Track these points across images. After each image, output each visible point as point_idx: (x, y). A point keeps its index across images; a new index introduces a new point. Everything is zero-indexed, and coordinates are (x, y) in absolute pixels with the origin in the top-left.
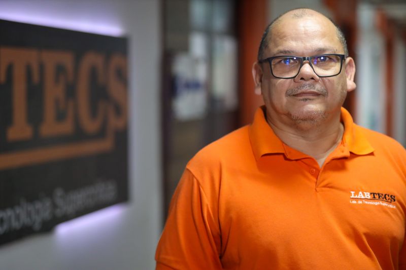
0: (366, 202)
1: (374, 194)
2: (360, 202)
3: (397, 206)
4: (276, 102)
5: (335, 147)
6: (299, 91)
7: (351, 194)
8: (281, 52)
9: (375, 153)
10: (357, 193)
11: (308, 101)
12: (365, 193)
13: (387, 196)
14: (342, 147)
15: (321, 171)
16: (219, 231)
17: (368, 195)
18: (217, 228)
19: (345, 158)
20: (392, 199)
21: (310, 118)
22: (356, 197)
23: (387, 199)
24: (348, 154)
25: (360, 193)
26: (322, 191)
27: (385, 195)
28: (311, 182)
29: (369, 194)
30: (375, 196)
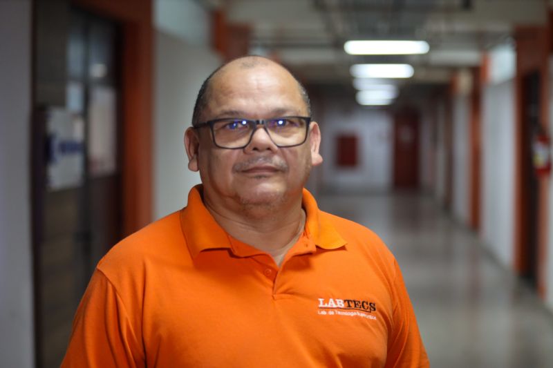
0: (339, 313)
1: (348, 301)
2: (331, 313)
3: (378, 317)
4: (219, 179)
5: (296, 239)
6: (252, 166)
7: (319, 302)
8: (226, 113)
9: (347, 247)
10: (326, 301)
11: (263, 178)
12: (338, 300)
13: (365, 304)
14: (305, 238)
15: (279, 273)
16: (143, 354)
17: (341, 304)
18: (141, 350)
19: (310, 254)
20: (372, 307)
21: (265, 201)
22: (326, 305)
23: (366, 308)
24: (313, 249)
25: (331, 300)
26: (282, 298)
27: (363, 302)
28: (265, 287)
29: (342, 301)
30: (351, 304)
